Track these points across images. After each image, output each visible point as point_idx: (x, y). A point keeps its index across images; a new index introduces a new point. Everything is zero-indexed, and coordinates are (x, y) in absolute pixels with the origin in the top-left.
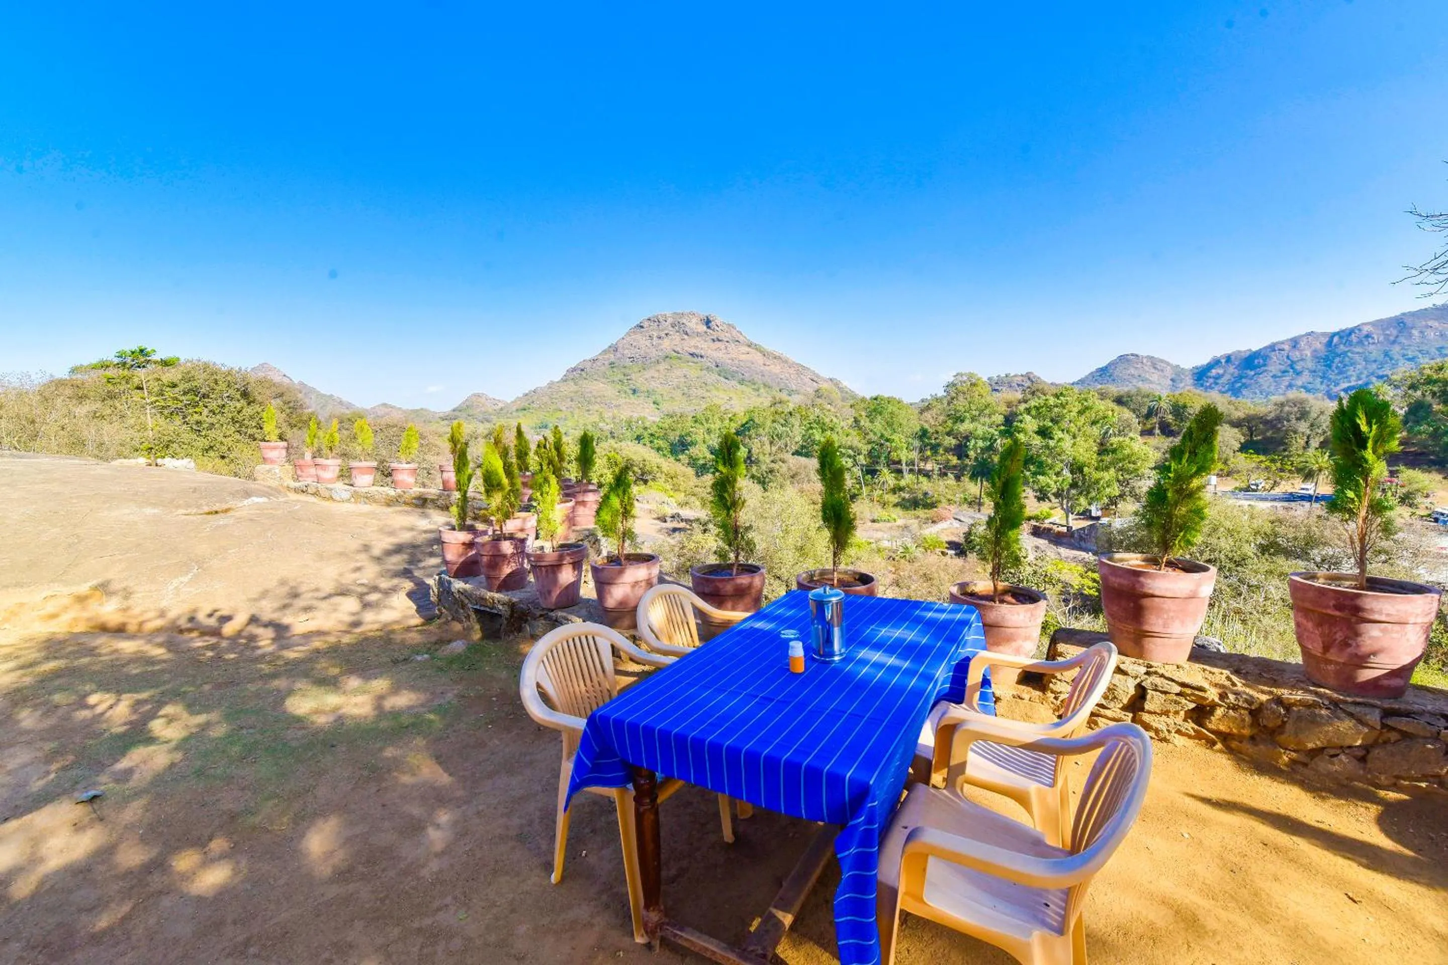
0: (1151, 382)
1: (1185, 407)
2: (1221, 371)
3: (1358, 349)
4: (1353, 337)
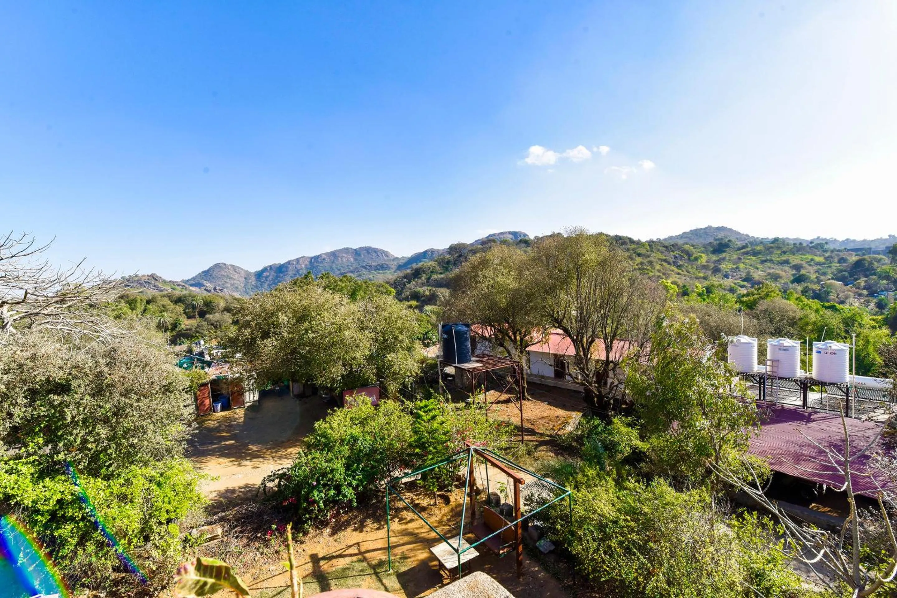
0: (235, 280)
1: (211, 302)
2: (268, 274)
3: (321, 265)
4: (319, 260)
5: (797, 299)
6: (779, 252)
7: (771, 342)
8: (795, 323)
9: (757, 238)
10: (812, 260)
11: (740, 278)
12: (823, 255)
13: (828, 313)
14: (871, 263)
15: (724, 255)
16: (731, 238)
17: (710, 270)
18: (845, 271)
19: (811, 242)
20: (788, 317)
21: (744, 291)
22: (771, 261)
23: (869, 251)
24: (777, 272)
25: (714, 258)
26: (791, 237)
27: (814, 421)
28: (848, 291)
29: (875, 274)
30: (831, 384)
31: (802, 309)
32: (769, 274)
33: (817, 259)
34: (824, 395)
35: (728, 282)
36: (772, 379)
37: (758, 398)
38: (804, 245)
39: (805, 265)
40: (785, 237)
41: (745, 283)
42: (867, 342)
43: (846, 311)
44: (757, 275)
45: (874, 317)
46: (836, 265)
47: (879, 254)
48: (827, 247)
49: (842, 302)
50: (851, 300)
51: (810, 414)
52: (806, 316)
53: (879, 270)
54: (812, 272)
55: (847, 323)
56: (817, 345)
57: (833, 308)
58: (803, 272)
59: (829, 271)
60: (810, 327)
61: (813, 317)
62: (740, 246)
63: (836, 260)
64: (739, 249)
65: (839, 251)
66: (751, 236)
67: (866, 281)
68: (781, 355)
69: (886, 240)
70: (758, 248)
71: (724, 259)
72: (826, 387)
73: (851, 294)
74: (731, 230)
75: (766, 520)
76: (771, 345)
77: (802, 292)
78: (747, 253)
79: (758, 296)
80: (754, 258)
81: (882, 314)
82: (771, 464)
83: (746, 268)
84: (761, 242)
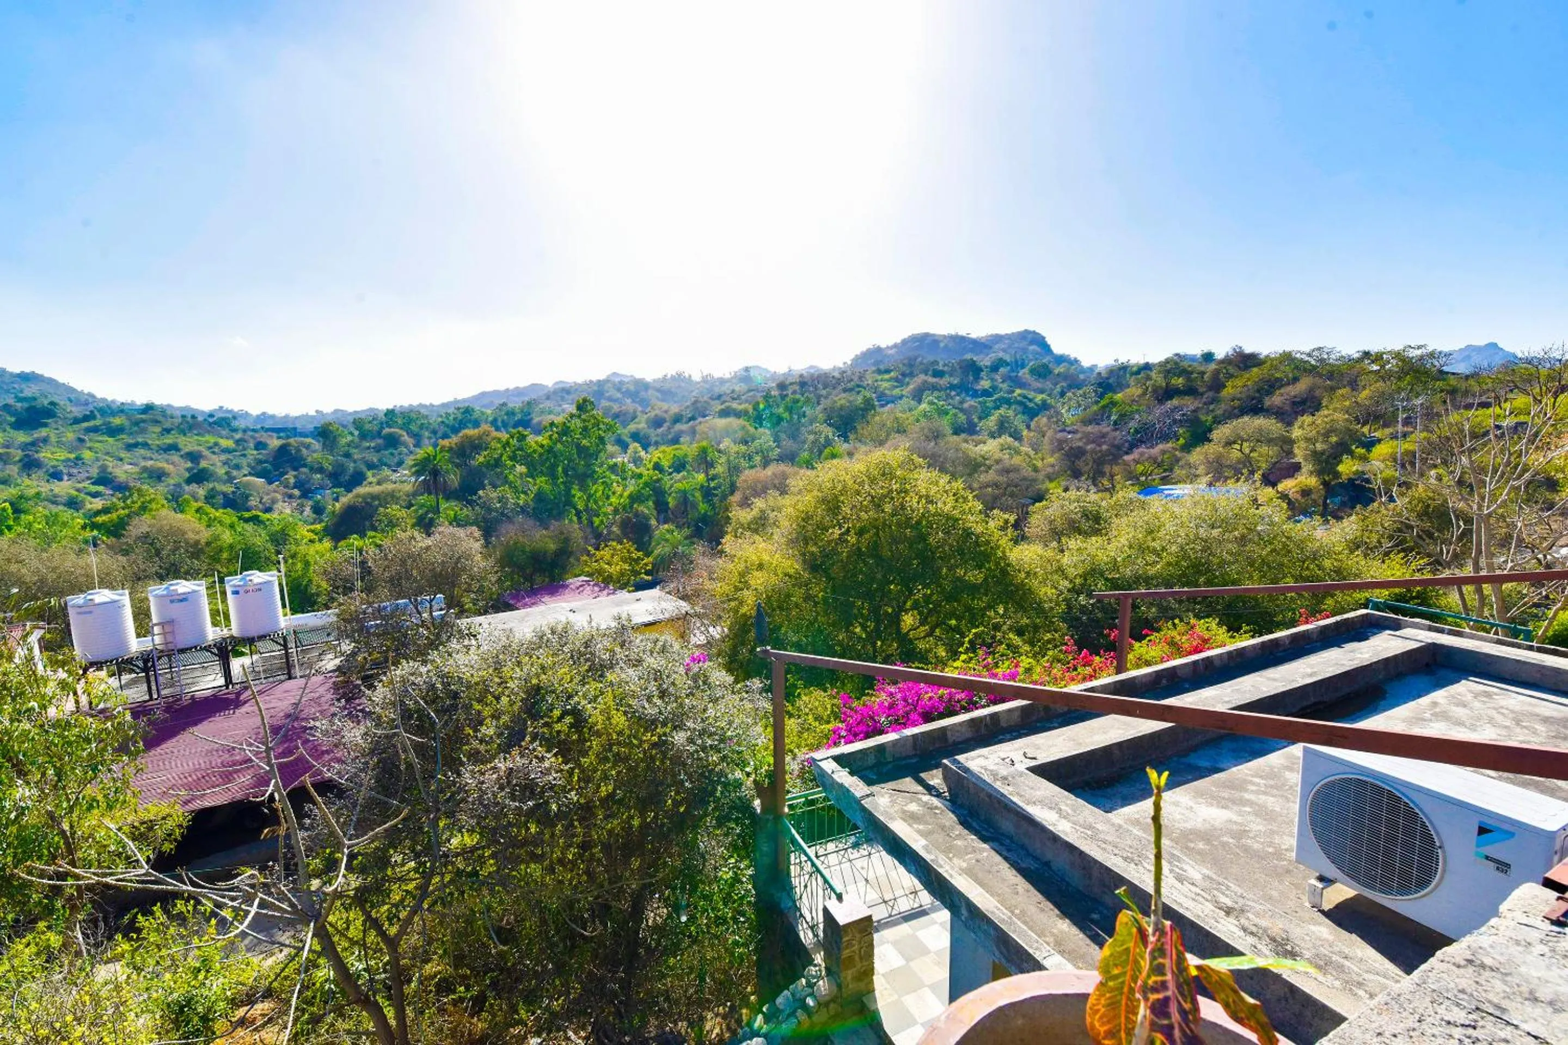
5: (197, 511)
6: (158, 429)
7: (155, 591)
8: (201, 551)
9: (113, 402)
10: (216, 444)
11: (88, 478)
12: (232, 437)
13: (249, 527)
14: (298, 451)
15: (43, 432)
16: (56, 399)
17: (15, 463)
18: (266, 462)
19: (211, 416)
20: (187, 543)
21: (98, 504)
22: (145, 445)
23: (294, 432)
24: (160, 465)
25: (22, 437)
26: (177, 404)
27: (246, 702)
28: (274, 491)
29: (305, 466)
30: (262, 637)
31: (209, 526)
32: (145, 469)
33: (225, 443)
34: (255, 657)
35: (64, 488)
36: (169, 656)
37: (147, 697)
38: (200, 419)
39: (206, 453)
40: (165, 403)
41: (101, 488)
42: (307, 564)
43: (276, 522)
44: (123, 471)
45: (312, 527)
46: (252, 453)
47: (306, 436)
48: (235, 424)
49: (268, 510)
50: (279, 505)
51: (238, 694)
52: (217, 538)
53: (309, 459)
54: (219, 464)
55: (277, 541)
56: (232, 582)
57: (255, 520)
58: (203, 464)
59: (244, 462)
60: (225, 555)
61: (227, 537)
62: (80, 416)
63: (252, 445)
64: (76, 421)
65: (254, 430)
66: (99, 395)
67: (295, 477)
68: (176, 611)
69: (312, 417)
70: (117, 421)
71: (45, 440)
72: (258, 644)
73: (279, 496)
74: (51, 381)
75: (180, 905)
76: (156, 596)
77: (206, 498)
78: (95, 430)
79: (127, 511)
80: (111, 440)
81: (321, 521)
82: (186, 803)
83: (97, 459)
84: (122, 410)
